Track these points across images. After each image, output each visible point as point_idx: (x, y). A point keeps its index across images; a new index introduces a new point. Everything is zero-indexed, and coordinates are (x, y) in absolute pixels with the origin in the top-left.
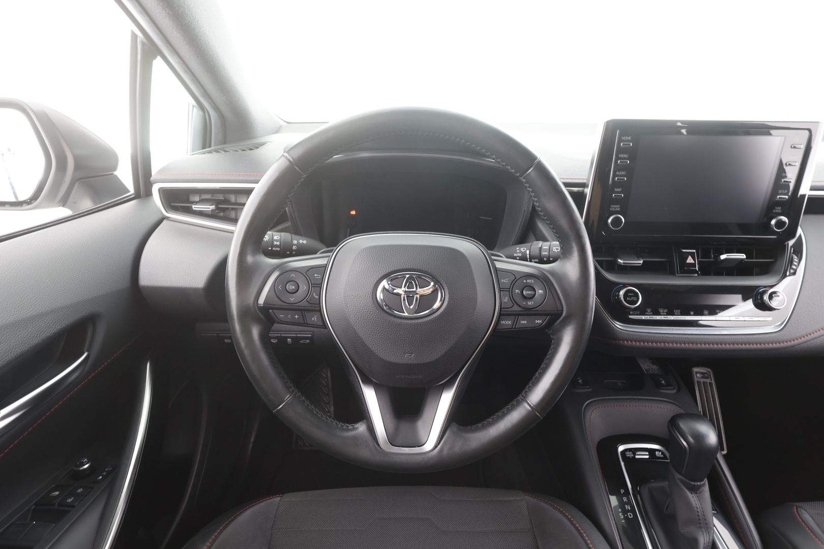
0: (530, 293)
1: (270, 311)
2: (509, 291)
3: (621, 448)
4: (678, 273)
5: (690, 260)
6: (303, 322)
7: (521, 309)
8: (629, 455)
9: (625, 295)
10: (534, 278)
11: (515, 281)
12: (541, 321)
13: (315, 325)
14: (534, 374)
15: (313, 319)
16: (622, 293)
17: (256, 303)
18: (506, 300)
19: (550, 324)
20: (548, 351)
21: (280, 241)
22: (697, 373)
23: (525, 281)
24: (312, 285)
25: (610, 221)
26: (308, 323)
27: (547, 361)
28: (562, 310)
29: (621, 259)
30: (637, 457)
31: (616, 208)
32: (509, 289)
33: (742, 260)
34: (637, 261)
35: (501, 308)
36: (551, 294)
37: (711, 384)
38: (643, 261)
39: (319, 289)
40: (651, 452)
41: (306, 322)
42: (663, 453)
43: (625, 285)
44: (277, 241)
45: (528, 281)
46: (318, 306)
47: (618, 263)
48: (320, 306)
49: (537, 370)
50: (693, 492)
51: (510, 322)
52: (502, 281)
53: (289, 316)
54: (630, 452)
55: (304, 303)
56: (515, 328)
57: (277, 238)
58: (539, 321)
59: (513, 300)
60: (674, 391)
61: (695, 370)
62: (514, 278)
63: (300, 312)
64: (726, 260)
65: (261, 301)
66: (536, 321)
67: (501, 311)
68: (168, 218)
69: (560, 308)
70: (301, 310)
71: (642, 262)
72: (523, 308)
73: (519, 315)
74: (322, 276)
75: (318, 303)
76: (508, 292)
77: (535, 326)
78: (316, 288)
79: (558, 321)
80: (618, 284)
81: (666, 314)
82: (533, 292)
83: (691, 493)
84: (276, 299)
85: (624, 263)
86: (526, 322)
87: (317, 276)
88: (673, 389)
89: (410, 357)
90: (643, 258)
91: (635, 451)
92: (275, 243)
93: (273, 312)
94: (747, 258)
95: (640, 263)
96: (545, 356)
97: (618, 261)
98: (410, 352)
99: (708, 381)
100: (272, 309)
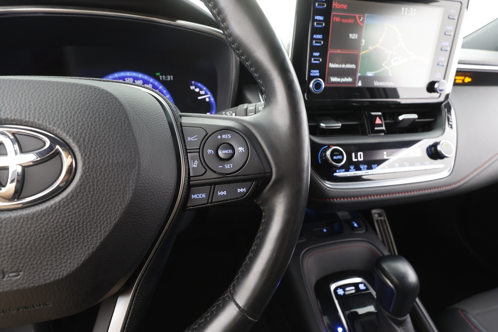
0: (227, 152)
2: (199, 152)
3: (333, 287)
4: (369, 133)
5: (378, 121)
7: (216, 176)
8: (341, 292)
9: (332, 154)
10: (231, 132)
11: (206, 137)
12: (245, 190)
14: (244, 259)
16: (328, 153)
18: (195, 164)
19: (257, 192)
20: (259, 227)
22: (375, 213)
23: (219, 137)
25: (311, 86)
27: (259, 241)
28: (271, 172)
29: (323, 123)
30: (347, 293)
31: (315, 73)
32: (199, 149)
33: (414, 119)
34: (337, 124)
35: (189, 177)
36: (254, 151)
37: (385, 220)
38: (342, 125)
40: (356, 285)
42: (365, 285)
43: (329, 146)
45: (224, 136)
47: (321, 127)
49: (247, 253)
50: (400, 326)
51: (204, 196)
52: (189, 139)
54: (341, 288)
56: (211, 203)
58: (242, 190)
59: (204, 165)
60: (364, 231)
61: (374, 211)
62: (205, 133)
64: (403, 120)
66: (239, 190)
67: (189, 180)
69: (268, 170)
71: (340, 125)
72: (219, 174)
73: (215, 184)
76: (197, 153)
77: (238, 197)
79: (268, 187)
80: (324, 145)
81: (366, 169)
82: (230, 151)
83: (399, 327)
85: (326, 127)
86: (225, 193)
88: (363, 230)
89: (14, 279)
90: (341, 122)
91: (343, 287)
94: (418, 118)
95: (339, 126)
96: (256, 234)
97: (320, 125)
98: (14, 269)
99: (382, 218)
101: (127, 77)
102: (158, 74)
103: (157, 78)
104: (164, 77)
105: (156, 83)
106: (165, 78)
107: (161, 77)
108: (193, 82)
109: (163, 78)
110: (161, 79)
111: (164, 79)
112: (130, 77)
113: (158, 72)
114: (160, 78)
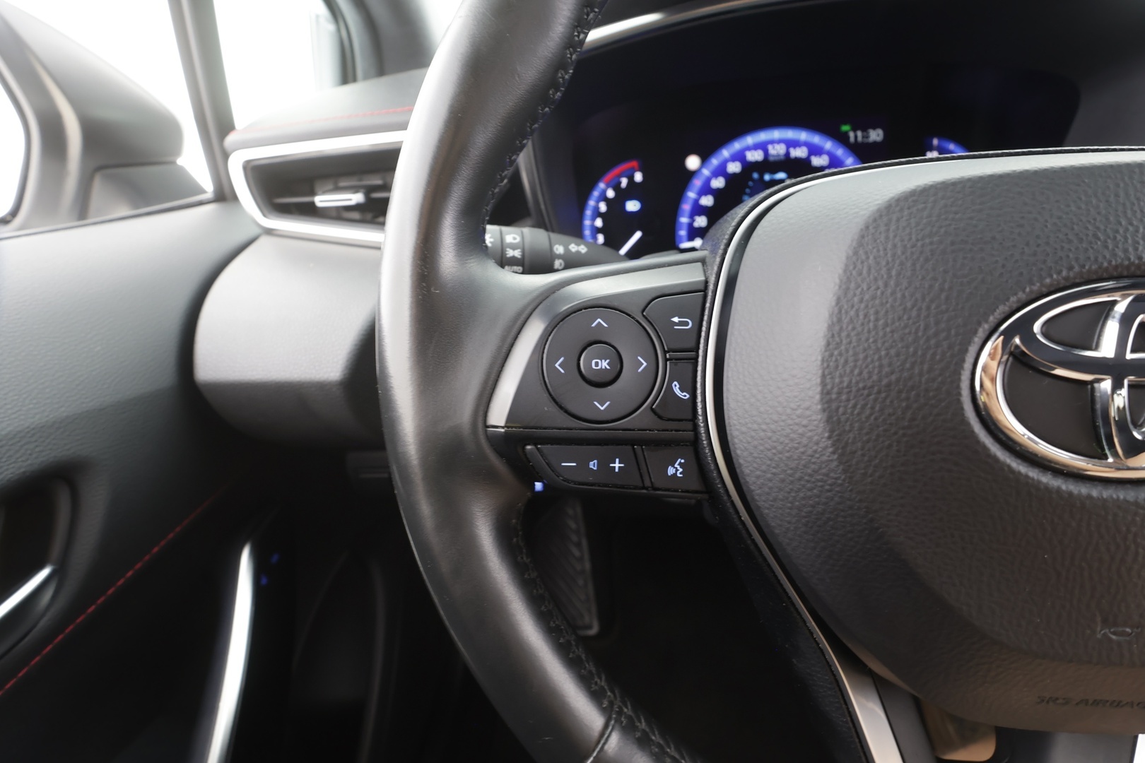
1: (529, 447)
6: (640, 484)
13: (676, 491)
15: (671, 471)
17: (480, 425)
21: (522, 246)
24: (665, 352)
26: (657, 484)
39: (690, 367)
41: (647, 483)
44: (514, 247)
46: (689, 425)
48: (696, 427)
53: (593, 465)
55: (641, 418)
57: (515, 239)
63: (629, 448)
65: (498, 415)
68: (269, 232)
70: (631, 442)
74: (697, 320)
75: (690, 417)
78: (681, 365)
84: (550, 408)
87: (680, 323)
92: (510, 253)
93: (538, 449)
100: (536, 441)
101: (772, 142)
102: (845, 128)
103: (842, 139)
104: (859, 134)
105: (840, 152)
106: (863, 137)
107: (852, 135)
108: (935, 142)
109: (856, 137)
110: (852, 139)
111: (860, 139)
112: (780, 141)
113: (845, 124)
114: (848, 138)
